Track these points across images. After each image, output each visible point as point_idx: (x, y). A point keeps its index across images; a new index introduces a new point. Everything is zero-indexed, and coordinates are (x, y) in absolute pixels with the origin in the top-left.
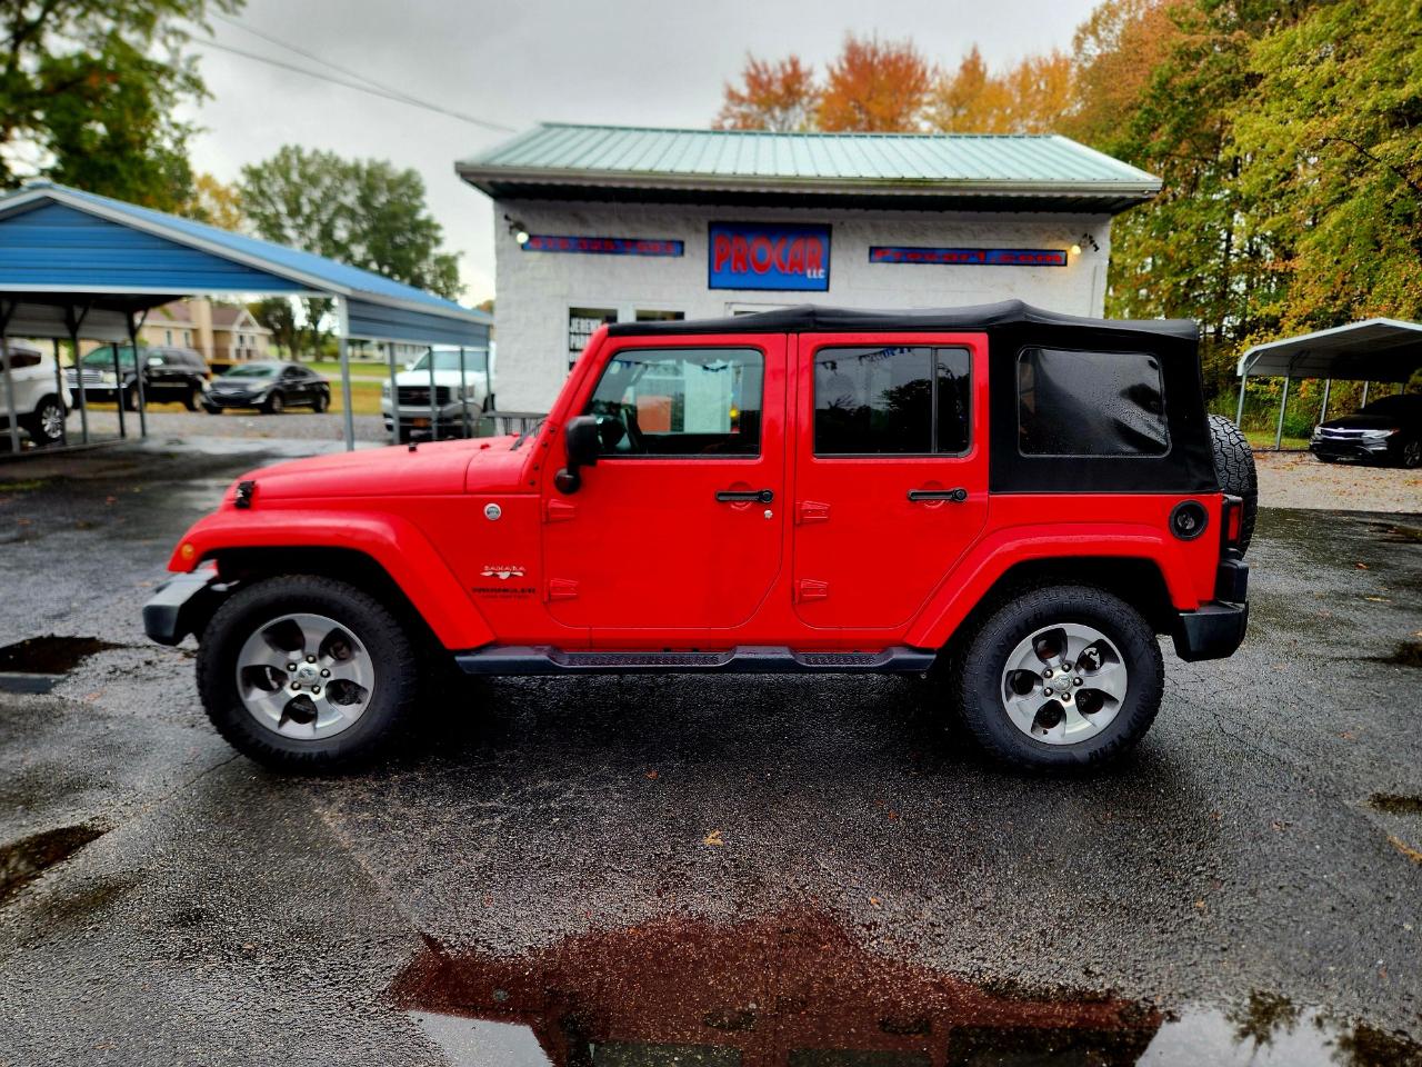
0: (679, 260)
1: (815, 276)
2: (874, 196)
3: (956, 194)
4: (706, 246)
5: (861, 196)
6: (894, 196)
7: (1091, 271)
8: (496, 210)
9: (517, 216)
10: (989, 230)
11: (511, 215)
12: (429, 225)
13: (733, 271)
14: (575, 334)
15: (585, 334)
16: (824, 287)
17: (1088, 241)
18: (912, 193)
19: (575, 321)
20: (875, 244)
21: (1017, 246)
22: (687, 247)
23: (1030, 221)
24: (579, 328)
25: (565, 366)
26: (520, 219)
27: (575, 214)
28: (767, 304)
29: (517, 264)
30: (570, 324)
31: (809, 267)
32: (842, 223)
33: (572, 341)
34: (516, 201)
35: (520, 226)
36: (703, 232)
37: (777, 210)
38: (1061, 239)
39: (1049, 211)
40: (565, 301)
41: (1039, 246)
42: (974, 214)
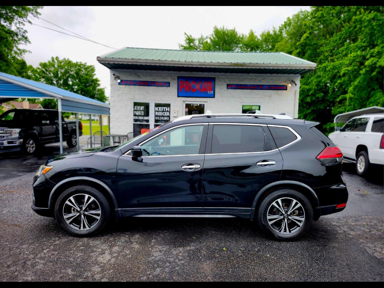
0: (169, 88)
1: (210, 93)
2: (228, 69)
3: (253, 68)
4: (177, 84)
5: (225, 68)
6: (235, 69)
7: (294, 91)
8: (111, 72)
9: (117, 74)
10: (264, 79)
11: (115, 74)
12: (97, 80)
13: (185, 91)
14: (136, 110)
15: (139, 111)
16: (213, 96)
17: (293, 82)
19: (136, 107)
20: (229, 83)
21: (272, 84)
22: (171, 84)
23: (275, 76)
24: (137, 109)
25: (132, 120)
26: (118, 75)
27: (136, 74)
28: (196, 101)
29: (117, 89)
30: (134, 108)
31: (209, 90)
32: (218, 77)
33: (135, 113)
34: (117, 69)
35: (118, 77)
36: (176, 79)
37: (199, 73)
38: (285, 82)
39: (281, 74)
40: (132, 100)
41: (278, 84)
42: (259, 75)
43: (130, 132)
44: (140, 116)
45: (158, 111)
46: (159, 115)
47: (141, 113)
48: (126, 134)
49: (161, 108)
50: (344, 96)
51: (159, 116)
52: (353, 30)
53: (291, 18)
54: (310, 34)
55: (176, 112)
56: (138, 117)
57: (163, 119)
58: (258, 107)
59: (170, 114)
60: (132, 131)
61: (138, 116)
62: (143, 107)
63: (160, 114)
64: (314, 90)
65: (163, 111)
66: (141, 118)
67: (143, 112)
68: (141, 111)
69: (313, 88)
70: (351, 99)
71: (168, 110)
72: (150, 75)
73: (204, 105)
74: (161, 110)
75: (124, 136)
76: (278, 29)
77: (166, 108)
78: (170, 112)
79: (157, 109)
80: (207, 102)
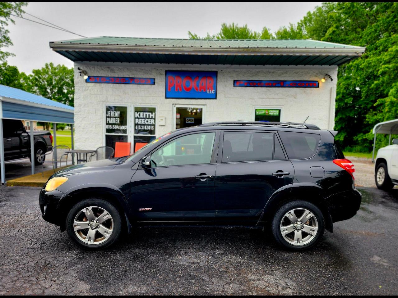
0: (153, 86)
1: (210, 93)
2: (236, 56)
3: (272, 54)
4: (164, 81)
5: (230, 56)
6: (245, 56)
7: (329, 89)
8: (75, 66)
9: (83, 68)
10: (286, 73)
11: (81, 68)
13: (176, 91)
14: (108, 117)
15: (113, 117)
16: (215, 97)
17: (328, 76)
18: (253, 54)
19: (109, 112)
20: (236, 79)
21: (297, 79)
22: (156, 81)
23: (302, 69)
24: (110, 115)
25: (105, 131)
26: (86, 70)
27: (109, 68)
28: (190, 104)
29: (84, 89)
30: (107, 113)
31: (208, 89)
32: (222, 71)
33: (108, 120)
34: (84, 62)
35: (85, 72)
36: (163, 75)
37: (195, 65)
38: (316, 76)
39: (310, 64)
40: (104, 103)
41: (307, 79)
42: (278, 66)
43: (101, 146)
44: (115, 124)
45: (139, 118)
46: (140, 123)
47: (116, 121)
48: (95, 149)
49: (143, 114)
50: (383, 100)
51: (141, 125)
52: (392, 19)
53: (312, 13)
54: (337, 27)
55: (164, 119)
56: (112, 126)
57: (146, 129)
58: (278, 111)
59: (155, 122)
60: (104, 145)
61: (112, 124)
62: (119, 113)
63: (143, 121)
64: (342, 94)
65: (146, 118)
66: (116, 127)
67: (118, 119)
68: (115, 117)
69: (341, 91)
70: (392, 103)
71: (152, 117)
72: (128, 69)
73: (202, 109)
74: (143, 117)
75: (92, 152)
76: (297, 25)
77: (150, 114)
78: (155, 119)
79: (137, 115)
80: (206, 105)
